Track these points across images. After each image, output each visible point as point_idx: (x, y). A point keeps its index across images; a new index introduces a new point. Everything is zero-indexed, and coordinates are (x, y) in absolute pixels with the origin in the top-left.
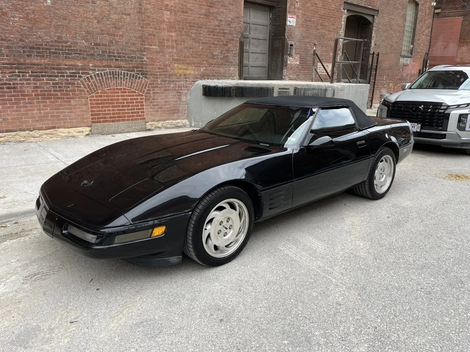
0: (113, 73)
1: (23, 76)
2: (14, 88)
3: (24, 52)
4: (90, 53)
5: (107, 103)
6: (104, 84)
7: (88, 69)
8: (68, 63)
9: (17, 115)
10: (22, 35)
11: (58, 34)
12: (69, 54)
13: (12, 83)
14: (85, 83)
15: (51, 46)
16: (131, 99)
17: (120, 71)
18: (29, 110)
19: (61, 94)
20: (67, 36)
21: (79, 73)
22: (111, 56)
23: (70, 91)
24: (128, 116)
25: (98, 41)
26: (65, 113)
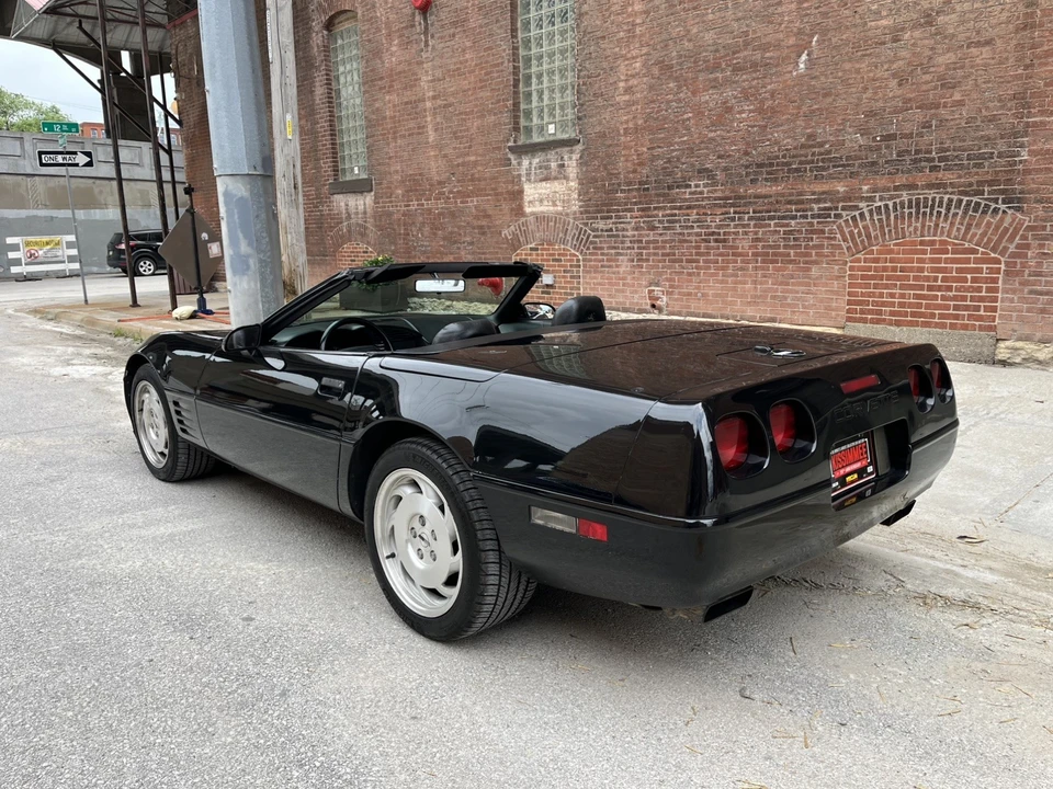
0: (918, 204)
1: (739, 219)
2: (725, 241)
3: (747, 174)
4: (870, 160)
5: (888, 278)
6: (890, 231)
7: (856, 198)
8: (819, 188)
9: (722, 289)
10: (748, 144)
11: (808, 131)
12: (823, 169)
13: (722, 231)
14: (846, 230)
15: (794, 156)
16: (959, 270)
17: (938, 196)
18: (740, 282)
19: (796, 254)
20: (825, 132)
21: (836, 208)
22: (920, 160)
23: (815, 247)
24: (942, 316)
25: (893, 129)
26: (797, 292)
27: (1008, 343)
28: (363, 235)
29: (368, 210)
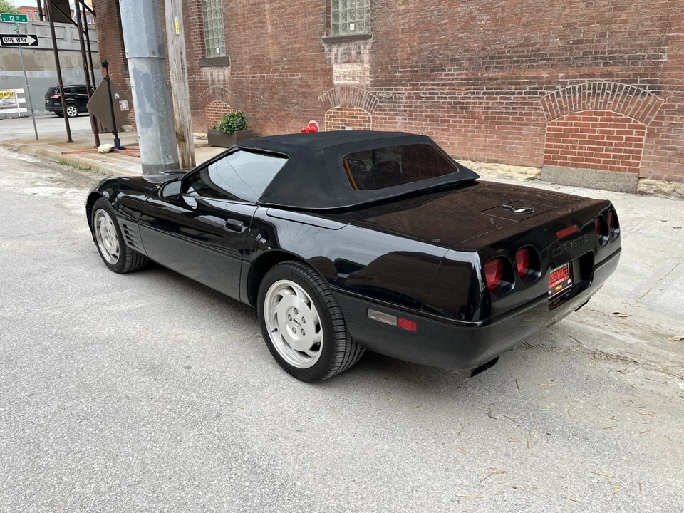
0: (594, 87)
1: (477, 93)
2: (467, 108)
3: (484, 63)
4: (565, 56)
5: (572, 136)
6: (575, 105)
7: (555, 82)
8: (531, 74)
9: (464, 140)
10: (485, 43)
11: (526, 35)
12: (535, 61)
13: (465, 101)
14: (547, 103)
15: (515, 52)
16: (618, 132)
17: (608, 83)
18: (476, 136)
19: (513, 119)
20: (536, 36)
21: (541, 88)
22: (598, 58)
23: (526, 114)
24: (605, 162)
25: (581, 36)
26: (513, 144)
27: (646, 181)
28: (223, 96)
29: (227, 79)
